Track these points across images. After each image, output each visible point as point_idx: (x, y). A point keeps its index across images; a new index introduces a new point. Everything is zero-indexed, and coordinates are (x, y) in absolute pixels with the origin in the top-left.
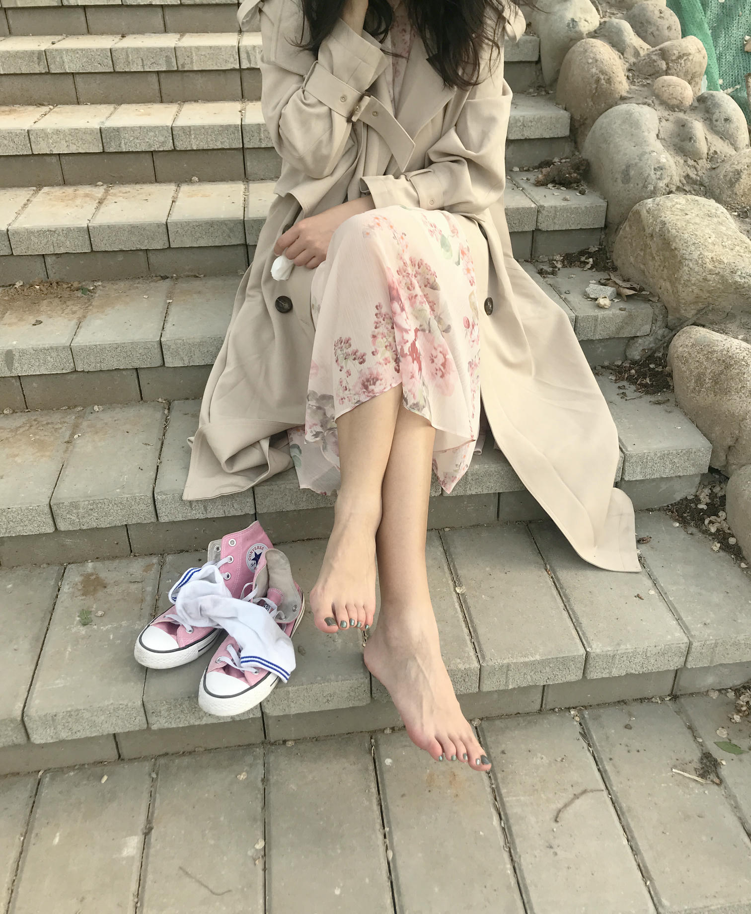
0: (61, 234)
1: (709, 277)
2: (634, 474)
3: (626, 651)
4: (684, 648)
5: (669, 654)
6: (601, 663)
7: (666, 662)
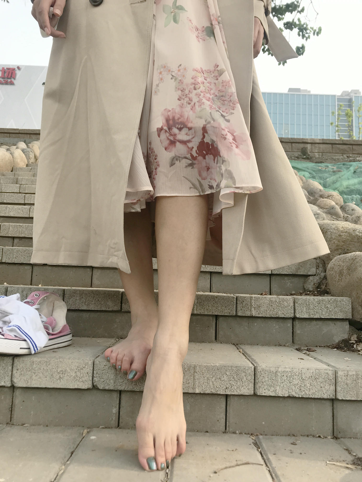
0: (24, 227)
1: (342, 234)
2: (302, 313)
3: (285, 370)
4: (332, 376)
5: (321, 380)
6: (267, 379)
7: (319, 388)
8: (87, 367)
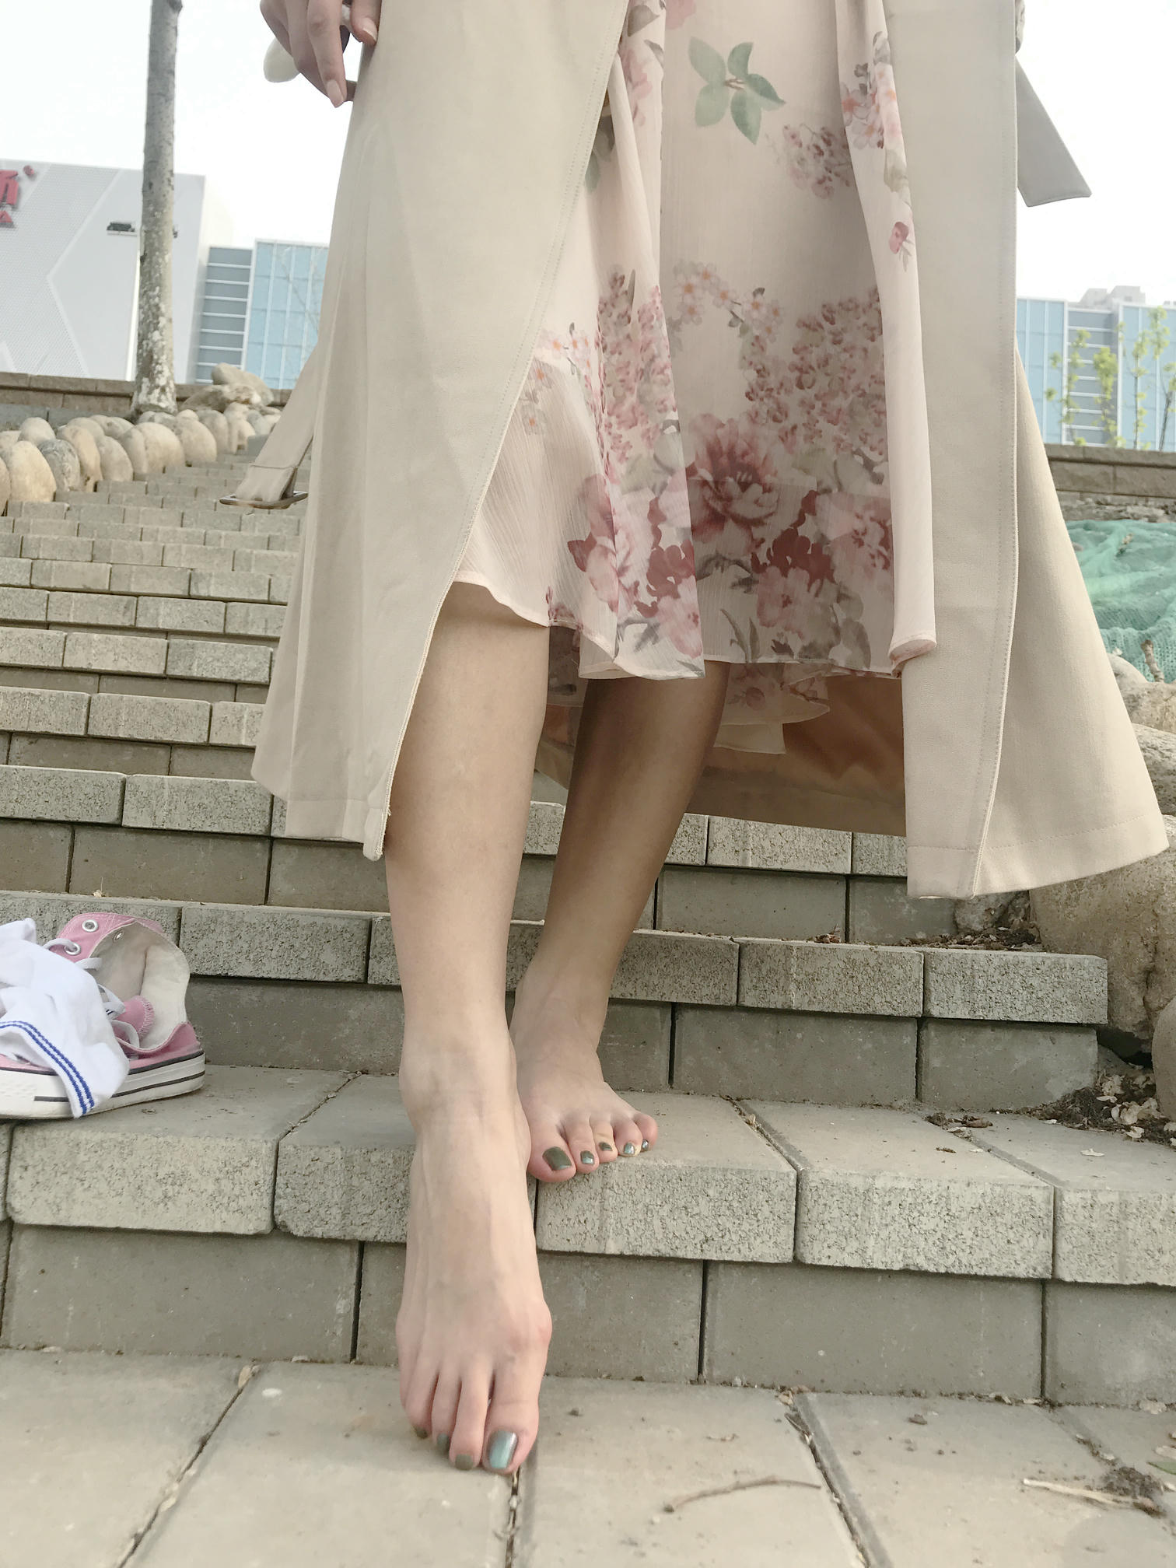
2: (950, 1003)
3: (896, 1184)
4: (1043, 1206)
5: (1008, 1217)
6: (836, 1213)
7: (1003, 1243)
8: (253, 1163)
